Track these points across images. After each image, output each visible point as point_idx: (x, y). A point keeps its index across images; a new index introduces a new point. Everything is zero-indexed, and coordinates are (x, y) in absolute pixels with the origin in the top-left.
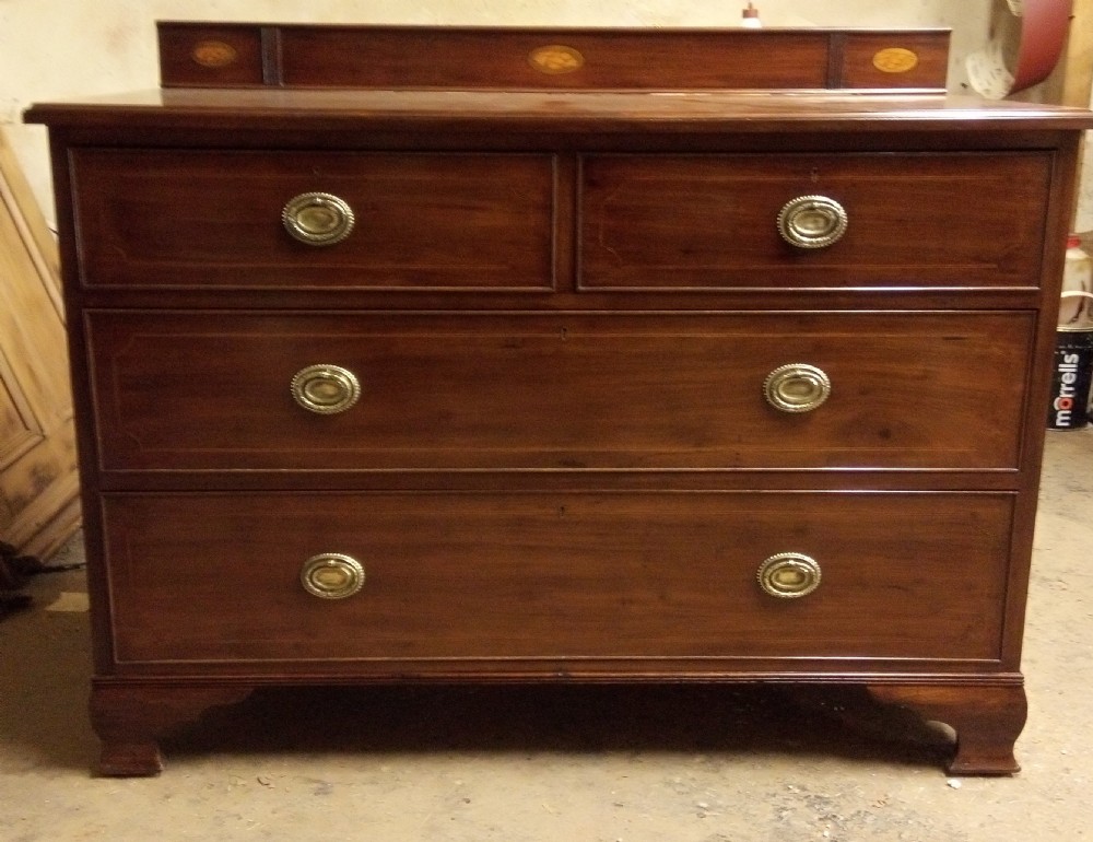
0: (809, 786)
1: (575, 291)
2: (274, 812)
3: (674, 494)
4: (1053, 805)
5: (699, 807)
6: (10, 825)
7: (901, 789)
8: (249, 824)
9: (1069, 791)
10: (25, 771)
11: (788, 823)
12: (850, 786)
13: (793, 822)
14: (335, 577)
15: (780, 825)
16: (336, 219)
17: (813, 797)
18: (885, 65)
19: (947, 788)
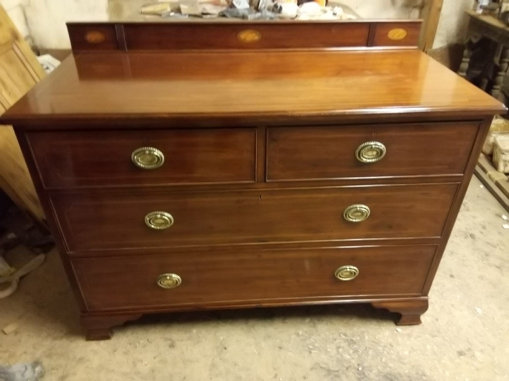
0: (348, 333)
1: (265, 181)
2: (155, 358)
3: (304, 250)
4: (434, 340)
5: (309, 348)
6: (57, 370)
7: (380, 334)
8: (146, 365)
9: (439, 332)
10: (62, 338)
11: (342, 356)
12: (363, 333)
13: (344, 355)
14: (170, 282)
15: (339, 356)
16: (156, 159)
17: (349, 340)
18: (393, 36)
19: (396, 332)
